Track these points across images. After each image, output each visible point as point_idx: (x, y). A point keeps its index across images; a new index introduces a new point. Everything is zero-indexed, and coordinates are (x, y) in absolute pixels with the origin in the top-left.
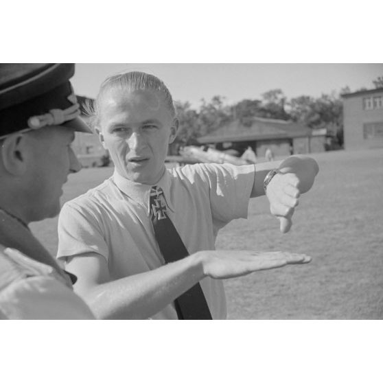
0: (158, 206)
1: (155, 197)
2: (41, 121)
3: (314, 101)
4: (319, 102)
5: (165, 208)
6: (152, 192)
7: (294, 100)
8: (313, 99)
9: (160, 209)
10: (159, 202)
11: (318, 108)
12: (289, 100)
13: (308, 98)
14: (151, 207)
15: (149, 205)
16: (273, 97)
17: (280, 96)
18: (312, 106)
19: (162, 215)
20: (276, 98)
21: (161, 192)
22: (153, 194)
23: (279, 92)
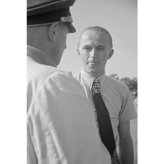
0: (96, 87)
1: (95, 83)
2: (65, 19)
3: (131, 80)
4: (133, 81)
5: (99, 88)
6: (94, 80)
7: (122, 79)
8: (130, 79)
9: (97, 88)
10: (97, 85)
11: (132, 83)
12: (120, 79)
13: (128, 79)
14: (93, 87)
15: (92, 86)
16: (113, 77)
17: (116, 77)
18: (130, 82)
19: (97, 91)
20: (115, 78)
21: (99, 81)
22: (95, 81)
23: (116, 75)
